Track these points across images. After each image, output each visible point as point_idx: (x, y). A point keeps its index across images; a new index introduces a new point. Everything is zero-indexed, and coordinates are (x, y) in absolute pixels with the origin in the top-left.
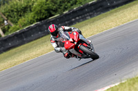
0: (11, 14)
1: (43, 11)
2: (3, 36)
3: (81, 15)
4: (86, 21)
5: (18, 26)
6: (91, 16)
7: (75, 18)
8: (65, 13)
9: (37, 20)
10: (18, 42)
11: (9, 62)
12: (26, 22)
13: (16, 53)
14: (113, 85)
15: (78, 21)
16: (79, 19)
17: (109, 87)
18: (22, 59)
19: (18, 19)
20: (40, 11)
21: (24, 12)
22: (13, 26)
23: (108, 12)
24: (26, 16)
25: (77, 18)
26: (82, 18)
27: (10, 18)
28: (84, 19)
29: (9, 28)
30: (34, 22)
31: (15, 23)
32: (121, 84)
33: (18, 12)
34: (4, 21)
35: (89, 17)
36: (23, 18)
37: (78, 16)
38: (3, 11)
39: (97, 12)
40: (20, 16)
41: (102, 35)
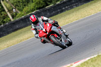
0: (18, 4)
1: (42, 2)
2: (12, 20)
3: (69, 5)
4: (73, 9)
5: (23, 13)
6: (77, 6)
7: (65, 7)
8: (57, 3)
9: (37, 9)
10: (23, 25)
11: (16, 39)
12: (29, 10)
13: (21, 33)
14: (93, 57)
15: (67, 9)
16: (68, 8)
17: (89, 58)
18: (26, 37)
19: (23, 8)
20: (39, 2)
21: (28, 3)
22: (20, 13)
23: (89, 3)
24: (29, 6)
25: (67, 7)
26: (70, 7)
27: (17, 7)
28: (72, 8)
29: (16, 14)
30: (35, 10)
31: (21, 10)
32: (99, 56)
33: (23, 2)
34: (13, 9)
35: (75, 7)
36: (27, 7)
37: (67, 6)
38: (12, 2)
39: (81, 3)
40: (25, 5)
41: (84, 19)
